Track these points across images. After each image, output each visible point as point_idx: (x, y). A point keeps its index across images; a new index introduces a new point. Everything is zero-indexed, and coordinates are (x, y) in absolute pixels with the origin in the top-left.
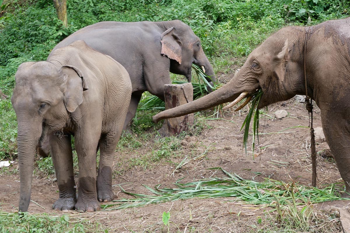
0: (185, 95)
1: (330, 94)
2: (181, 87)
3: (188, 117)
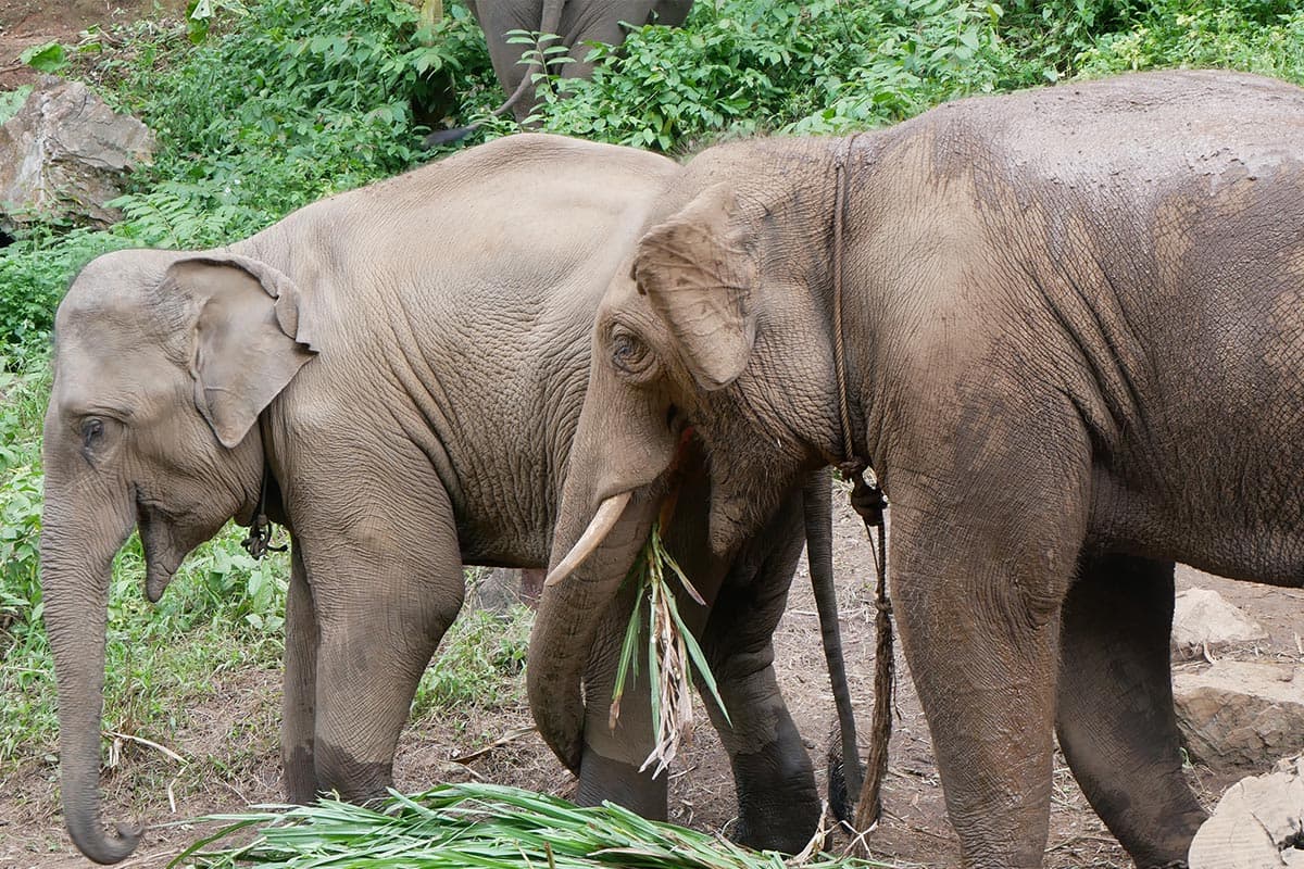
1: (947, 439)
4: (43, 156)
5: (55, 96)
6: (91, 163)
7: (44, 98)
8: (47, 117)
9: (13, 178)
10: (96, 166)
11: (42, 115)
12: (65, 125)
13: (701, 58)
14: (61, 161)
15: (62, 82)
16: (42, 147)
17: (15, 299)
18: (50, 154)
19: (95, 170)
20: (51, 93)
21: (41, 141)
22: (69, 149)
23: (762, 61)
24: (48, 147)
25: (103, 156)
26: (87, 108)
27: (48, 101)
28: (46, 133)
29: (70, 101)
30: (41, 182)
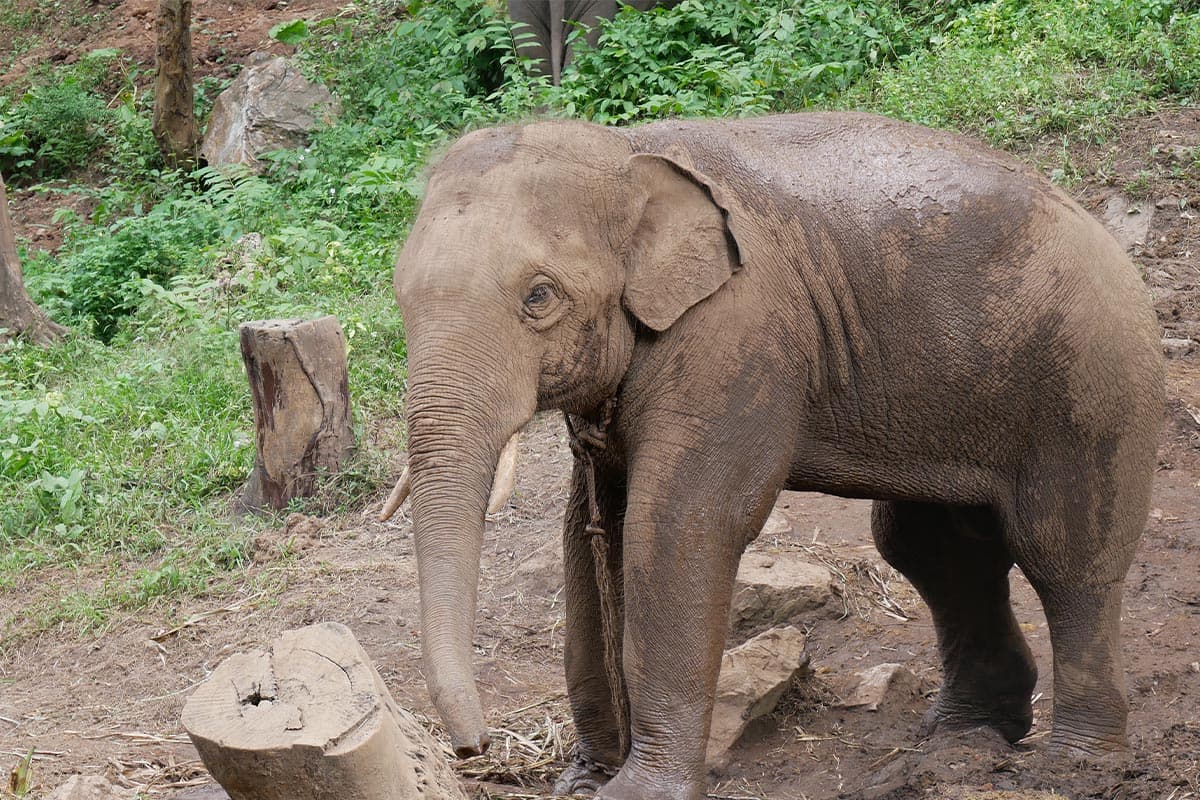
0: (301, 362)
1: (724, 389)
2: (285, 333)
3: (318, 445)
4: (246, 123)
5: (259, 71)
6: (285, 127)
7: (251, 72)
8: (250, 89)
9: (224, 142)
10: (289, 129)
11: (247, 87)
12: (266, 95)
13: (664, 35)
14: (260, 126)
15: (270, 58)
16: (244, 115)
17: (131, 254)
18: (251, 120)
19: (289, 132)
20: (256, 68)
21: (244, 109)
22: (266, 116)
23: (714, 35)
24: (250, 114)
25: (296, 121)
26: (287, 80)
27: (253, 75)
28: (248, 102)
29: (271, 74)
30: (242, 145)
